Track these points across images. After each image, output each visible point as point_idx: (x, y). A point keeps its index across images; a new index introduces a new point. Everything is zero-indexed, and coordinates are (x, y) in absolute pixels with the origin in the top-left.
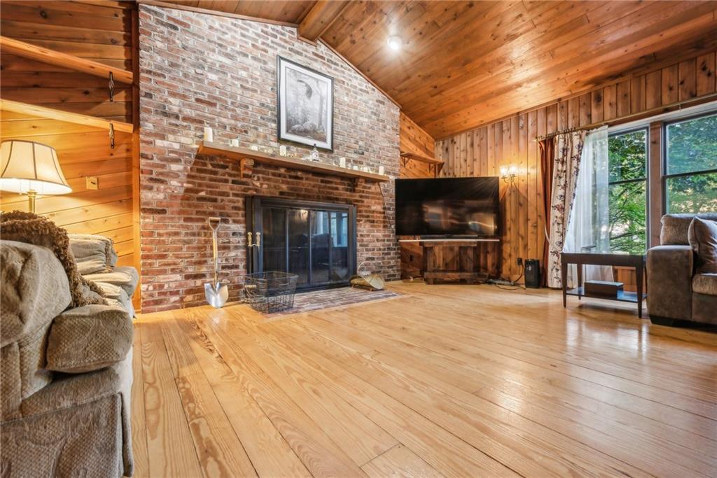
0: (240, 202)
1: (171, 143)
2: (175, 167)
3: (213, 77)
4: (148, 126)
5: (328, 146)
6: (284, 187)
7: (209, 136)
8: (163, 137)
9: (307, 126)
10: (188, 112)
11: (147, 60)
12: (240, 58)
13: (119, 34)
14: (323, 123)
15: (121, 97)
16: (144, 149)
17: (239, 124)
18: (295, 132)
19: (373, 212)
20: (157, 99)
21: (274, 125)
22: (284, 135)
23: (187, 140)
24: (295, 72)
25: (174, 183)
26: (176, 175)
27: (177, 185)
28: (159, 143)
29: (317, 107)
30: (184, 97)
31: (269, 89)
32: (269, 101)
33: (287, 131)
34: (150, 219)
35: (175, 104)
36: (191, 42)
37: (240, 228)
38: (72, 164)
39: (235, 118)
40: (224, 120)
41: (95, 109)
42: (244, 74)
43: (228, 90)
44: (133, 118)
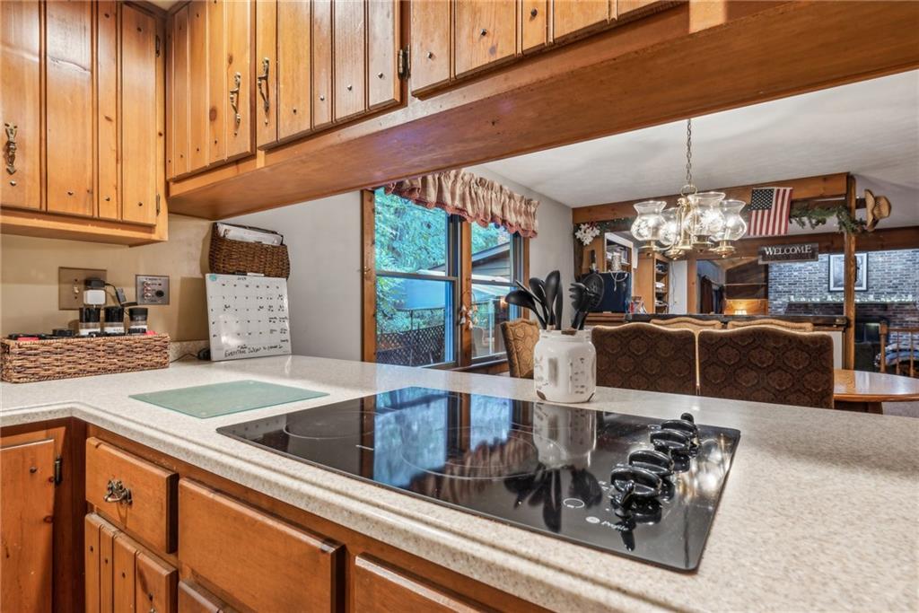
1: (779, 302)
2: (780, 310)
3: (796, 273)
4: (771, 297)
5: (864, 288)
7: (793, 299)
8: (776, 300)
10: (785, 289)
11: (771, 276)
13: (763, 268)
15: (763, 289)
16: (770, 305)
17: (808, 289)
18: (839, 286)
19: (907, 322)
20: (774, 287)
21: (826, 285)
22: (832, 288)
23: (785, 299)
24: (839, 258)
28: (775, 302)
30: (783, 284)
31: (824, 270)
32: (824, 275)
33: (834, 286)
35: (780, 287)
39: (806, 287)
40: (800, 289)
41: (756, 294)
42: (810, 268)
43: (803, 276)
44: (766, 296)
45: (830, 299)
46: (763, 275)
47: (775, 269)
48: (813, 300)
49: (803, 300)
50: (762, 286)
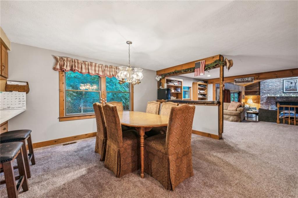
0: (275, 103)
1: (264, 96)
2: (264, 99)
3: (270, 87)
4: (261, 95)
5: (297, 91)
6: (285, 100)
7: (269, 95)
8: (263, 96)
9: (291, 89)
10: (266, 92)
11: (261, 88)
12: (275, 83)
13: (258, 85)
14: (296, 88)
15: (258, 92)
16: (260, 97)
17: (275, 92)
18: (287, 91)
20: (262, 91)
21: (282, 91)
22: (284, 91)
23: (266, 95)
24: (287, 81)
25: (264, 101)
26: (264, 100)
27: (265, 101)
28: (262, 96)
29: (294, 85)
30: (265, 90)
31: (281, 85)
32: (281, 87)
34: (261, 105)
35: (264, 92)
36: (267, 83)
37: (275, 106)
38: (253, 100)
40: (272, 92)
41: (256, 94)
42: (276, 85)
43: (273, 88)
44: (259, 94)
45: (283, 95)
46: (258, 88)
47: (263, 85)
48: (277, 95)
49: (273, 95)
50: (258, 91)
